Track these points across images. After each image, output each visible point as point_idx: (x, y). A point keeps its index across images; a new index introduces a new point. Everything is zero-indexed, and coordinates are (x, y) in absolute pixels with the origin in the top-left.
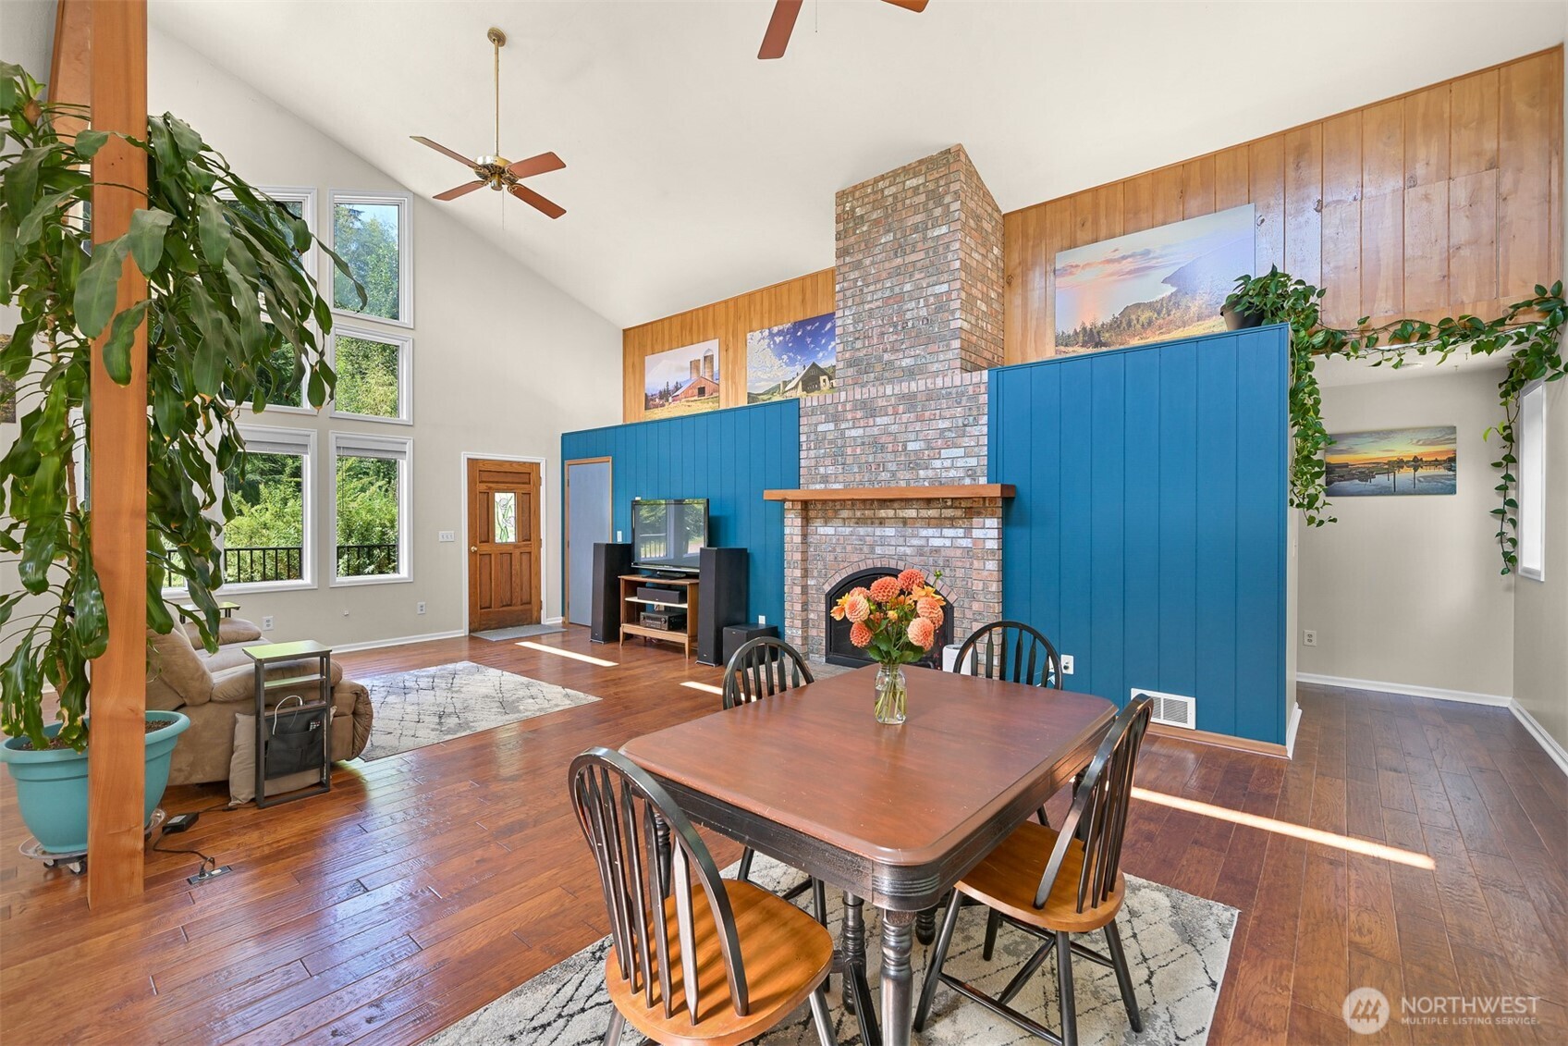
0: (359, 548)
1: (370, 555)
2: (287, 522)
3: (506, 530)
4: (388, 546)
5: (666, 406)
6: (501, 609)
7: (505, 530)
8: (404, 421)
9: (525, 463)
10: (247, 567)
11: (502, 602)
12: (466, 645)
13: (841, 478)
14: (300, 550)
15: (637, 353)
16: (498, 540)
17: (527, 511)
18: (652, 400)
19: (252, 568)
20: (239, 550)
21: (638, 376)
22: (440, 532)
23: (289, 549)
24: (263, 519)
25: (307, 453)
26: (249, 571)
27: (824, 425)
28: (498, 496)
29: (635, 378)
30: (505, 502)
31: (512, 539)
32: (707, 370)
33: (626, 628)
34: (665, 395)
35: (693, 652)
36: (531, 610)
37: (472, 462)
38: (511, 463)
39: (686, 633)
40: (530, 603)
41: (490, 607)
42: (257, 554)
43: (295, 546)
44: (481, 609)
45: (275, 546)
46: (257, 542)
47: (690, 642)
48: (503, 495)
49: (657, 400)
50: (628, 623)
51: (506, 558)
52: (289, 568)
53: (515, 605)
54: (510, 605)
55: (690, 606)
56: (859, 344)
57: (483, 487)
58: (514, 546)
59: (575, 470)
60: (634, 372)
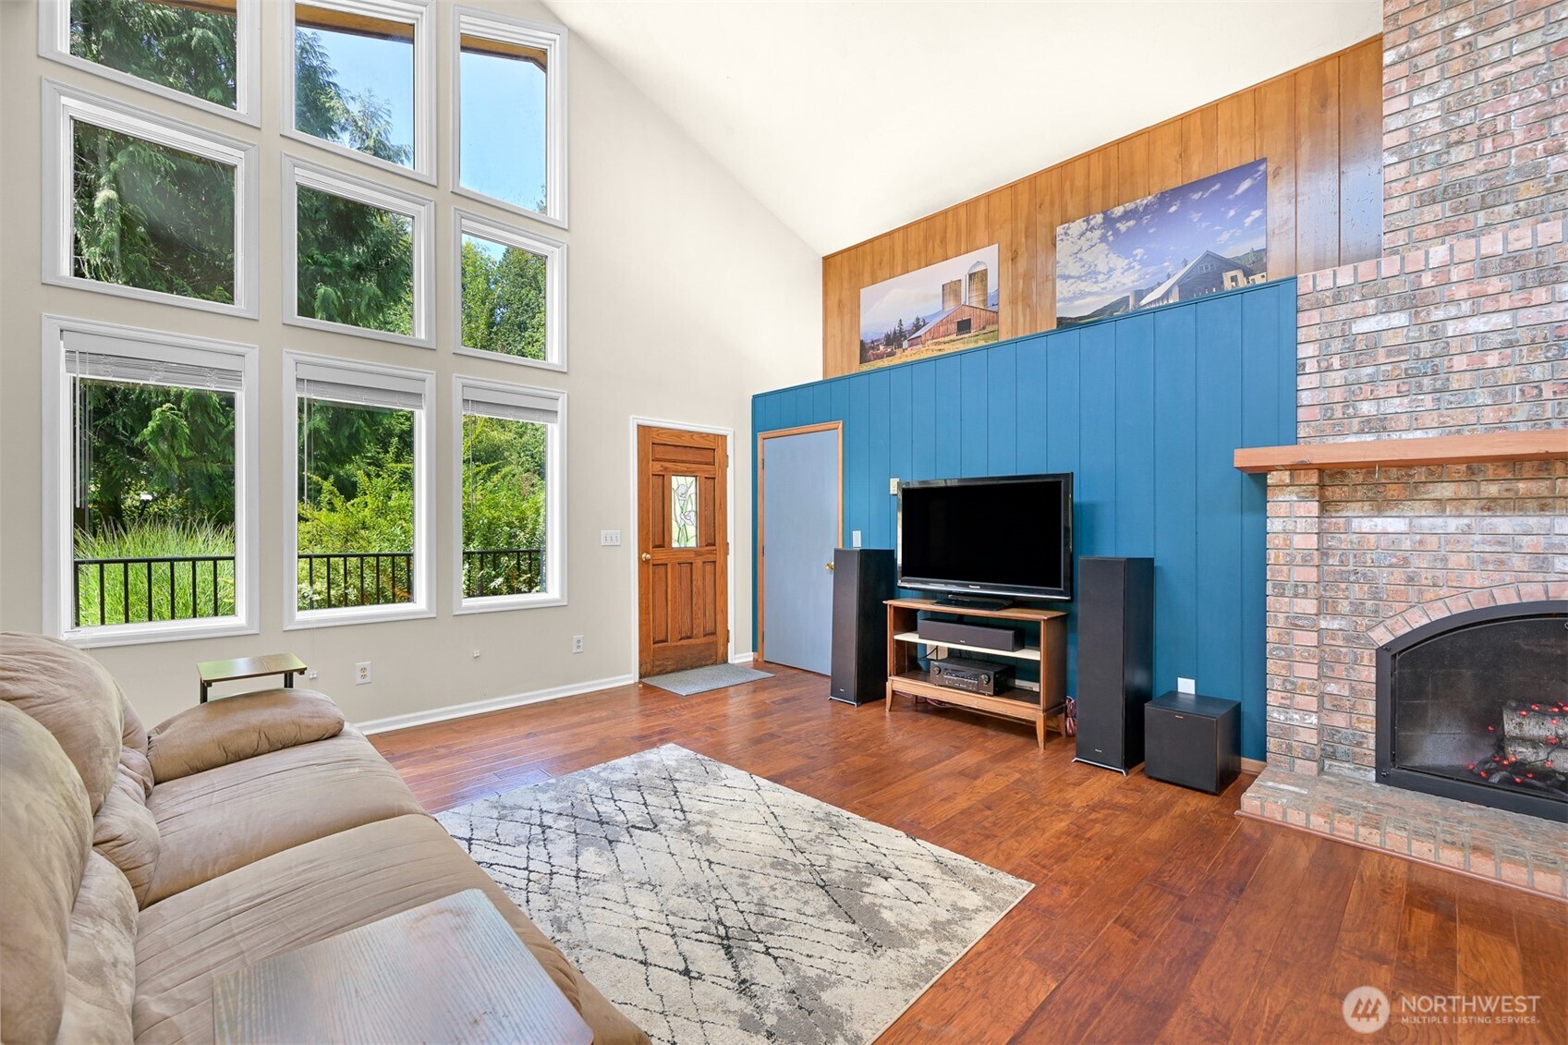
0: (483, 554)
1: (496, 565)
2: (391, 520)
3: (685, 532)
4: (518, 552)
5: (898, 355)
6: (679, 643)
7: (683, 529)
8: (554, 365)
9: (708, 435)
10: (340, 579)
11: (680, 632)
12: (634, 698)
13: (1430, 420)
14: (409, 557)
15: (846, 285)
16: (675, 545)
17: (712, 503)
18: (873, 348)
19: (346, 582)
20: (328, 557)
21: (847, 318)
22: (603, 532)
23: (393, 556)
24: (360, 516)
25: (420, 407)
26: (343, 585)
27: (1372, 320)
28: (677, 482)
29: (842, 321)
30: (684, 489)
31: (692, 543)
32: (974, 294)
33: (896, 684)
34: (895, 339)
35: (1050, 735)
36: (715, 643)
37: (644, 431)
38: (691, 434)
39: (1038, 703)
40: (714, 633)
41: (666, 641)
42: (353, 561)
43: (402, 552)
44: (654, 643)
45: (376, 551)
46: (353, 547)
47: (1047, 719)
48: (681, 479)
49: (881, 348)
50: (898, 674)
51: (686, 568)
52: (394, 580)
53: (697, 637)
54: (690, 638)
55: (1047, 656)
56: (1458, 154)
57: (657, 467)
58: (696, 552)
59: (770, 447)
60: (841, 313)
